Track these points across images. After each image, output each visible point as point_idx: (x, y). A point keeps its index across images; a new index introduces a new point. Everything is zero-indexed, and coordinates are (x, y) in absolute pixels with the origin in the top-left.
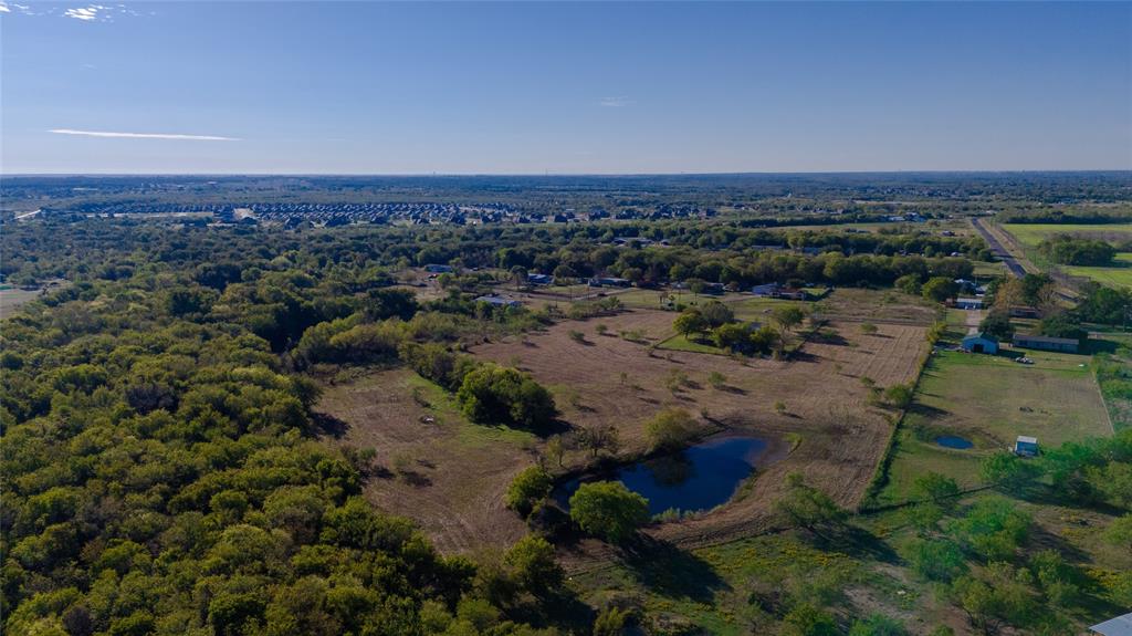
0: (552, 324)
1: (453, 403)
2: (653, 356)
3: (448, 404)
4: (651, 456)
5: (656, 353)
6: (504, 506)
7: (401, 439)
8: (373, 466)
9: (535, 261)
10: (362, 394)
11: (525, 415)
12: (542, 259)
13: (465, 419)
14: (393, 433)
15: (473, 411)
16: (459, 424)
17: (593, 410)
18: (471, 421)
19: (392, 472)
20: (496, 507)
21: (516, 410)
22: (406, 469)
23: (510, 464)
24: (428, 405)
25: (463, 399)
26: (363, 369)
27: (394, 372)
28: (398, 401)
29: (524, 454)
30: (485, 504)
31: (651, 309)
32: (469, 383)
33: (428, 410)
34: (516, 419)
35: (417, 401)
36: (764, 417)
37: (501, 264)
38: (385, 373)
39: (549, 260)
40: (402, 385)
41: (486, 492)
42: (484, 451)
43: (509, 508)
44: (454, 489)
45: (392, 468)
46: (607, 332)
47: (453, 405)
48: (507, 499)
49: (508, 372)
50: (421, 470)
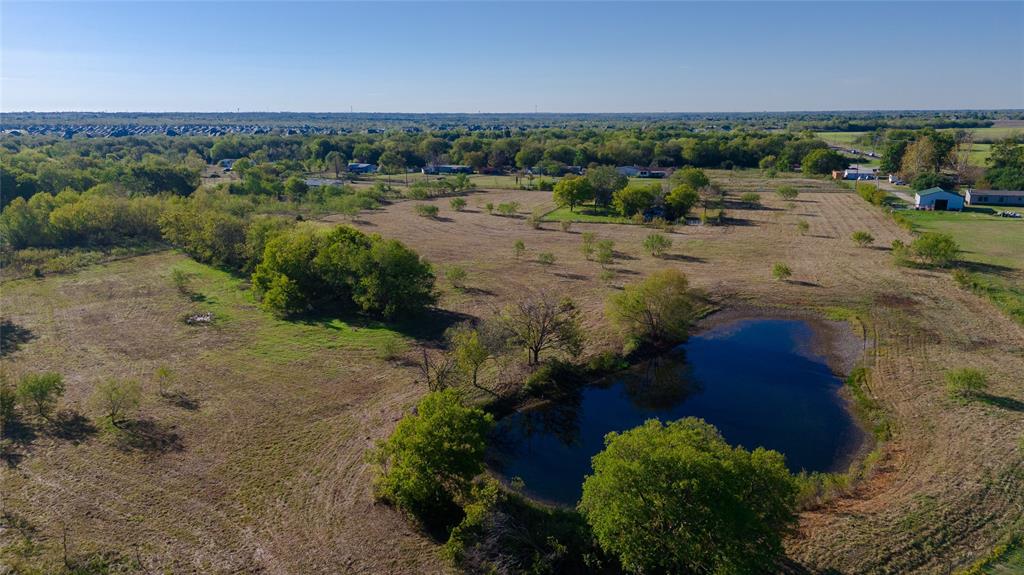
0: (389, 203)
1: (247, 293)
2: (541, 229)
3: (239, 294)
4: (633, 357)
5: (543, 225)
6: (370, 497)
7: (140, 353)
8: (53, 415)
9: (354, 153)
10: (87, 287)
11: (382, 299)
12: (362, 149)
13: (270, 315)
14: (123, 344)
15: (282, 299)
16: (257, 323)
17: (488, 293)
18: (278, 317)
19: (96, 424)
20: (350, 501)
21: (364, 291)
22: (131, 415)
23: (366, 391)
24: (201, 298)
25: (264, 284)
26: (100, 254)
27: (152, 257)
28: (149, 294)
29: (390, 370)
30: (319, 492)
31: (508, 189)
32: (274, 255)
33: (199, 305)
34: (366, 306)
35: (183, 291)
36: (764, 288)
37: (313, 156)
38: (137, 259)
39: (371, 151)
40: (162, 273)
41: (321, 460)
42: (309, 367)
43: (385, 502)
44: (241, 455)
45: (96, 417)
46: (466, 208)
47: (248, 297)
48: (376, 477)
49: (342, 231)
50: (165, 416)
